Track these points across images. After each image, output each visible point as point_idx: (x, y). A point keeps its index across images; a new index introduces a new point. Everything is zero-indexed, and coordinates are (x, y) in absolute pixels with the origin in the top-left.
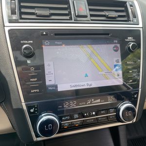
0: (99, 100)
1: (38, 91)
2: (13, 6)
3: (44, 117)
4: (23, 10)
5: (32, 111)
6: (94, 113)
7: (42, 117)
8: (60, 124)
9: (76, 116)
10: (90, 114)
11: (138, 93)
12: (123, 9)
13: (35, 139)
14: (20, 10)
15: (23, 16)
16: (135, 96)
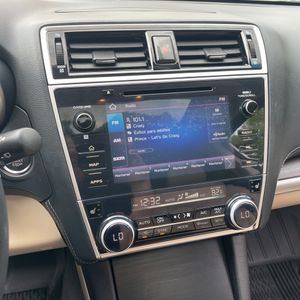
0: (197, 195)
1: (101, 181)
2: (59, 51)
3: (111, 222)
4: (74, 56)
5: (92, 212)
6: (188, 215)
7: (108, 222)
8: (136, 232)
9: (161, 220)
10: (182, 216)
11: (260, 182)
12: (236, 43)
13: (98, 255)
14: (69, 55)
15: (75, 66)
16: (257, 187)
